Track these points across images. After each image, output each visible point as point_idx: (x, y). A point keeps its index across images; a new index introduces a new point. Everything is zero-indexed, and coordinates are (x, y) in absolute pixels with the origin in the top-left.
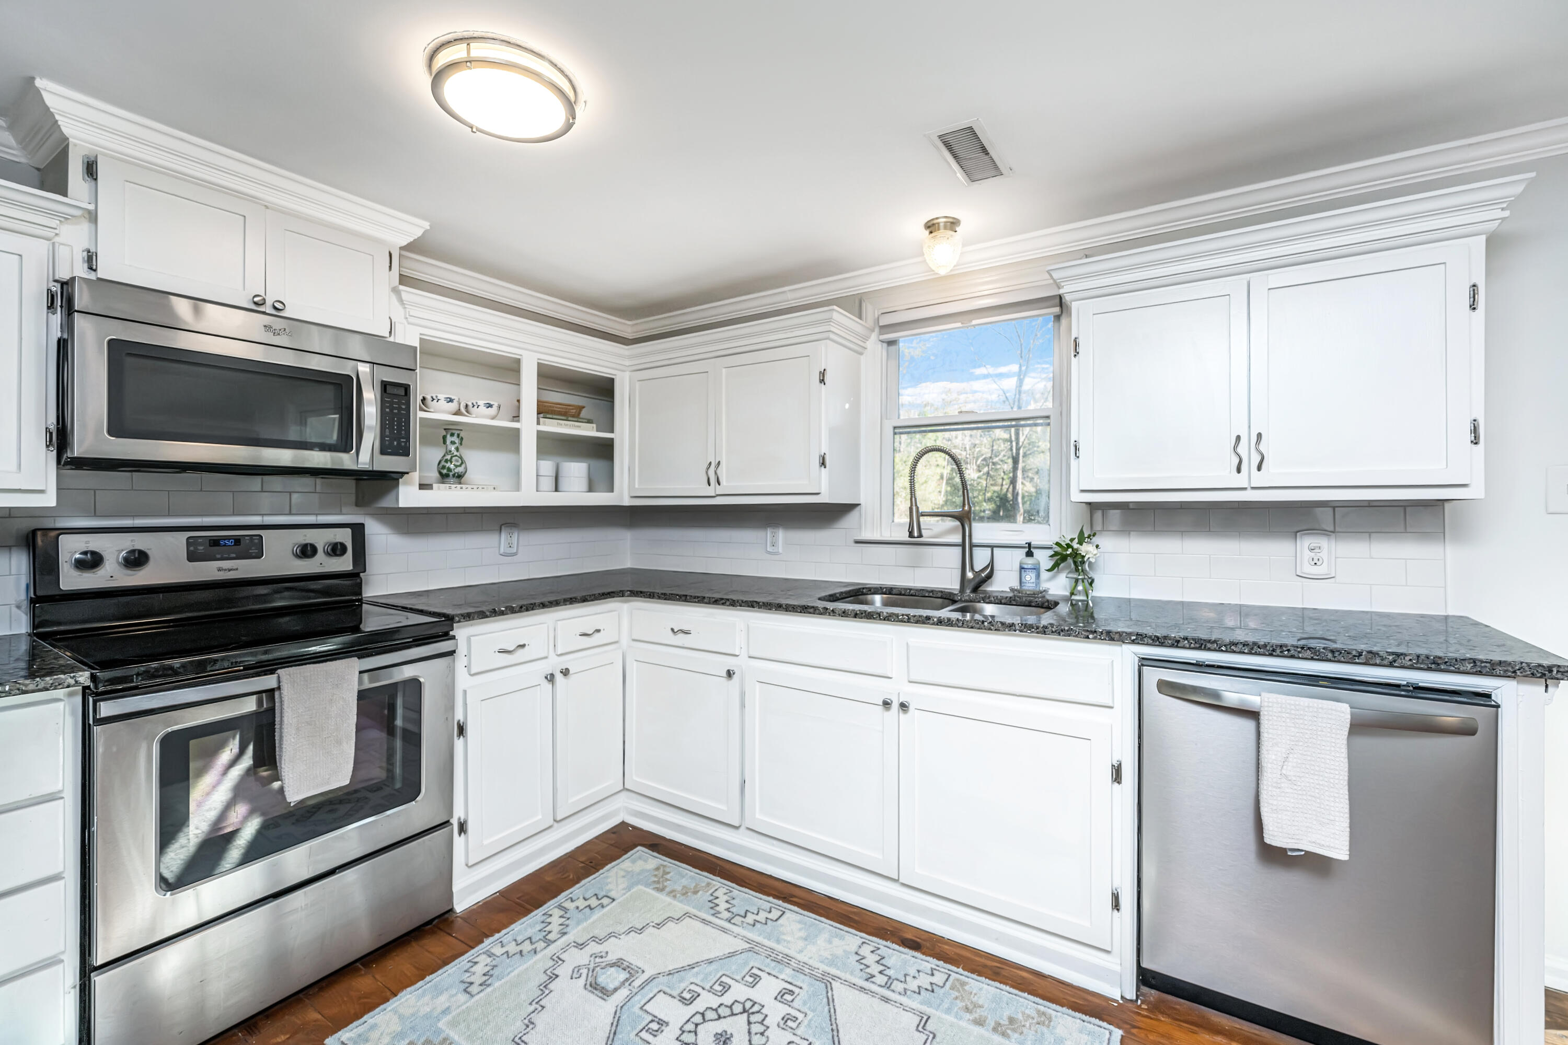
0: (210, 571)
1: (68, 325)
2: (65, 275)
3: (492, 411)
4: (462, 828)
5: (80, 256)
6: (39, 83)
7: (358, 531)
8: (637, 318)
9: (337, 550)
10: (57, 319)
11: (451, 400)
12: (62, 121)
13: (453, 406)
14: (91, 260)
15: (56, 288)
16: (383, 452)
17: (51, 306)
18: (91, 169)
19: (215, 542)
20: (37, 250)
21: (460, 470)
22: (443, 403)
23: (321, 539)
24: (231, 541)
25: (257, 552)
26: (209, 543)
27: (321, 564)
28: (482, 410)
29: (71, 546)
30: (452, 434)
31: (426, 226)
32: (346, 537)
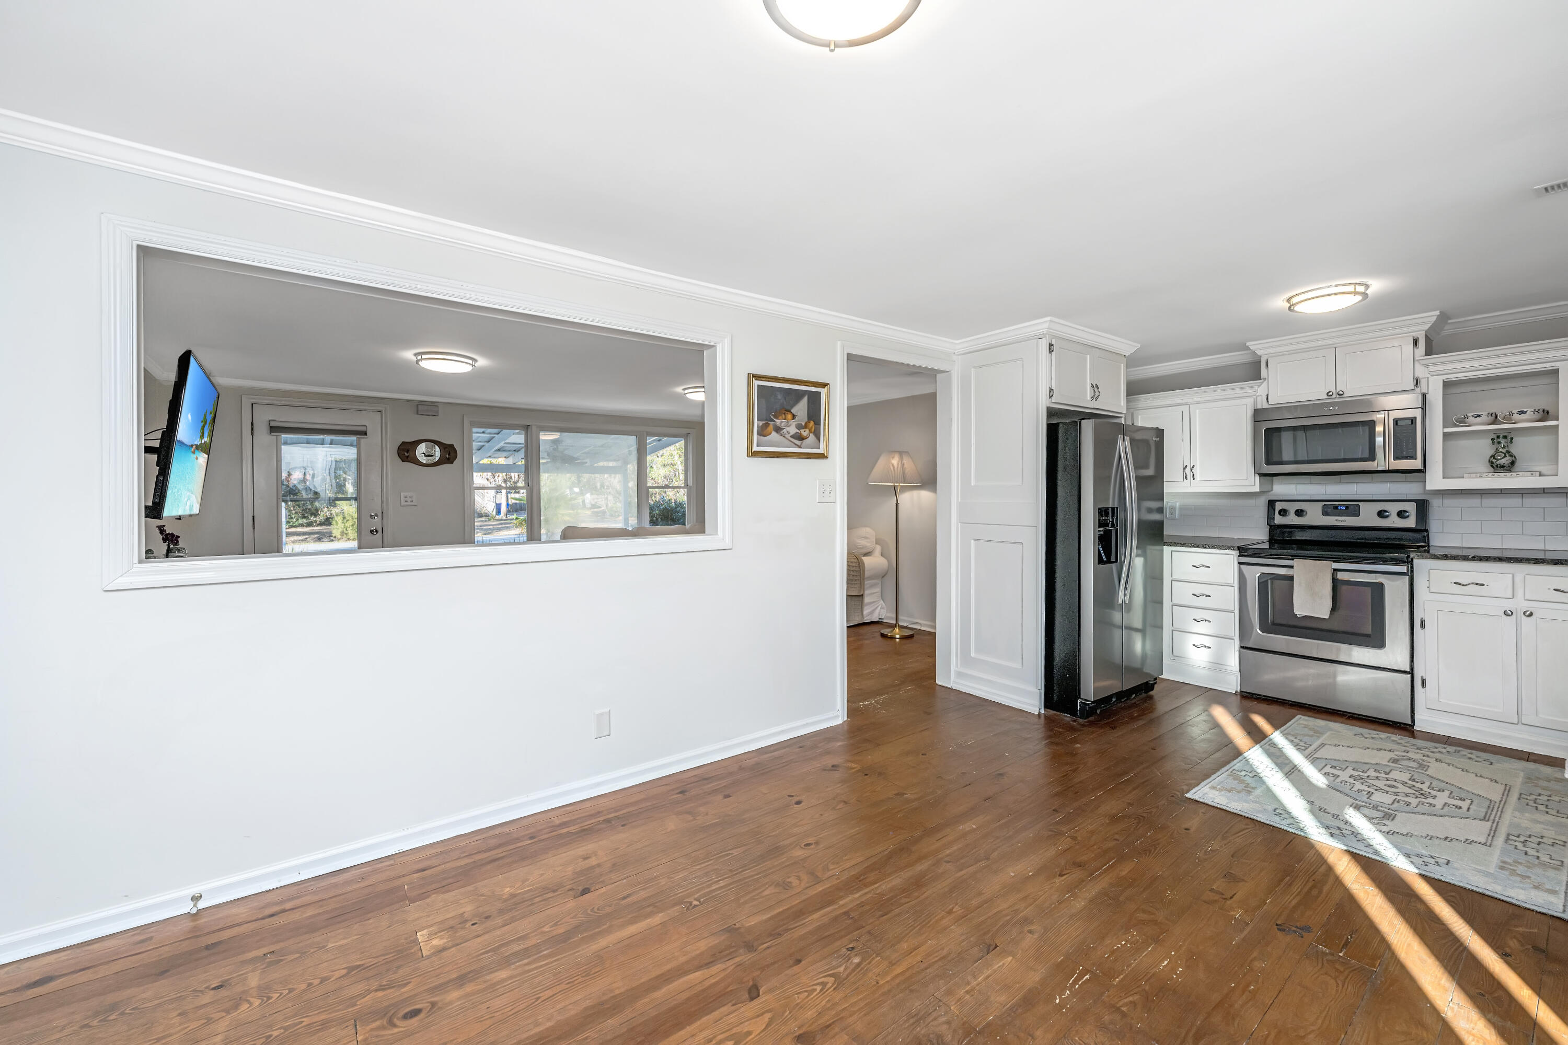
0: (1332, 521)
2: (1258, 407)
4: (1424, 683)
5: (1263, 398)
7: (1421, 504)
9: (1406, 514)
11: (1478, 416)
12: (1253, 350)
14: (1267, 399)
16: (1399, 458)
18: (1267, 364)
20: (1250, 400)
21: (1509, 461)
23: (1393, 508)
24: (1343, 508)
25: (1356, 512)
26: (1331, 507)
27: (1393, 521)
28: (1516, 416)
29: (1278, 506)
30: (1498, 437)
31: (1437, 313)
32: (1411, 508)
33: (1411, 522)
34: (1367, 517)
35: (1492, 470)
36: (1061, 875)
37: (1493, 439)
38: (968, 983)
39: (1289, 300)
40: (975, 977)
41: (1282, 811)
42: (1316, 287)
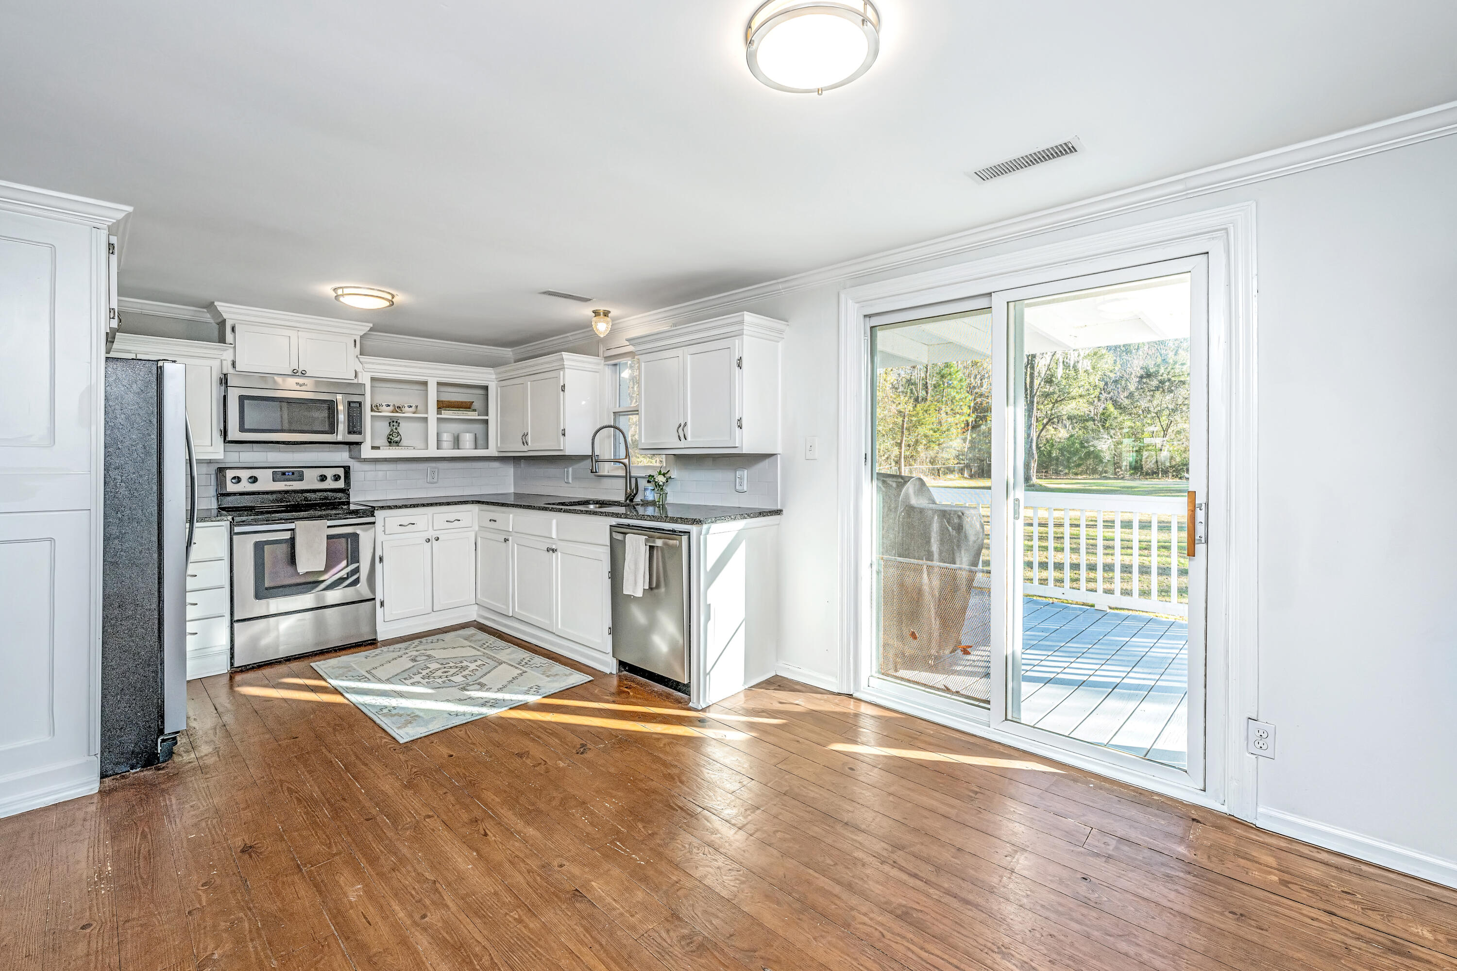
0: (281, 486)
1: (226, 391)
2: (225, 372)
3: (413, 409)
4: (382, 604)
5: (230, 363)
6: (216, 303)
7: (347, 470)
8: (513, 347)
9: (337, 478)
10: (223, 388)
11: (389, 406)
12: (223, 314)
13: (391, 408)
14: (234, 364)
15: (222, 377)
16: (349, 433)
17: (221, 383)
18: (233, 329)
19: (284, 474)
20: (216, 364)
21: (397, 439)
22: (384, 407)
23: (329, 473)
24: (291, 473)
25: (301, 478)
26: (281, 474)
27: (330, 484)
28: (407, 409)
29: (230, 474)
30: (393, 422)
31: (371, 325)
32: (341, 472)
33: (341, 484)
34: (310, 481)
35: (388, 444)
36: (486, 835)
37: (390, 423)
38: (622, 914)
39: (335, 290)
40: (614, 909)
41: (435, 715)
42: (352, 285)
